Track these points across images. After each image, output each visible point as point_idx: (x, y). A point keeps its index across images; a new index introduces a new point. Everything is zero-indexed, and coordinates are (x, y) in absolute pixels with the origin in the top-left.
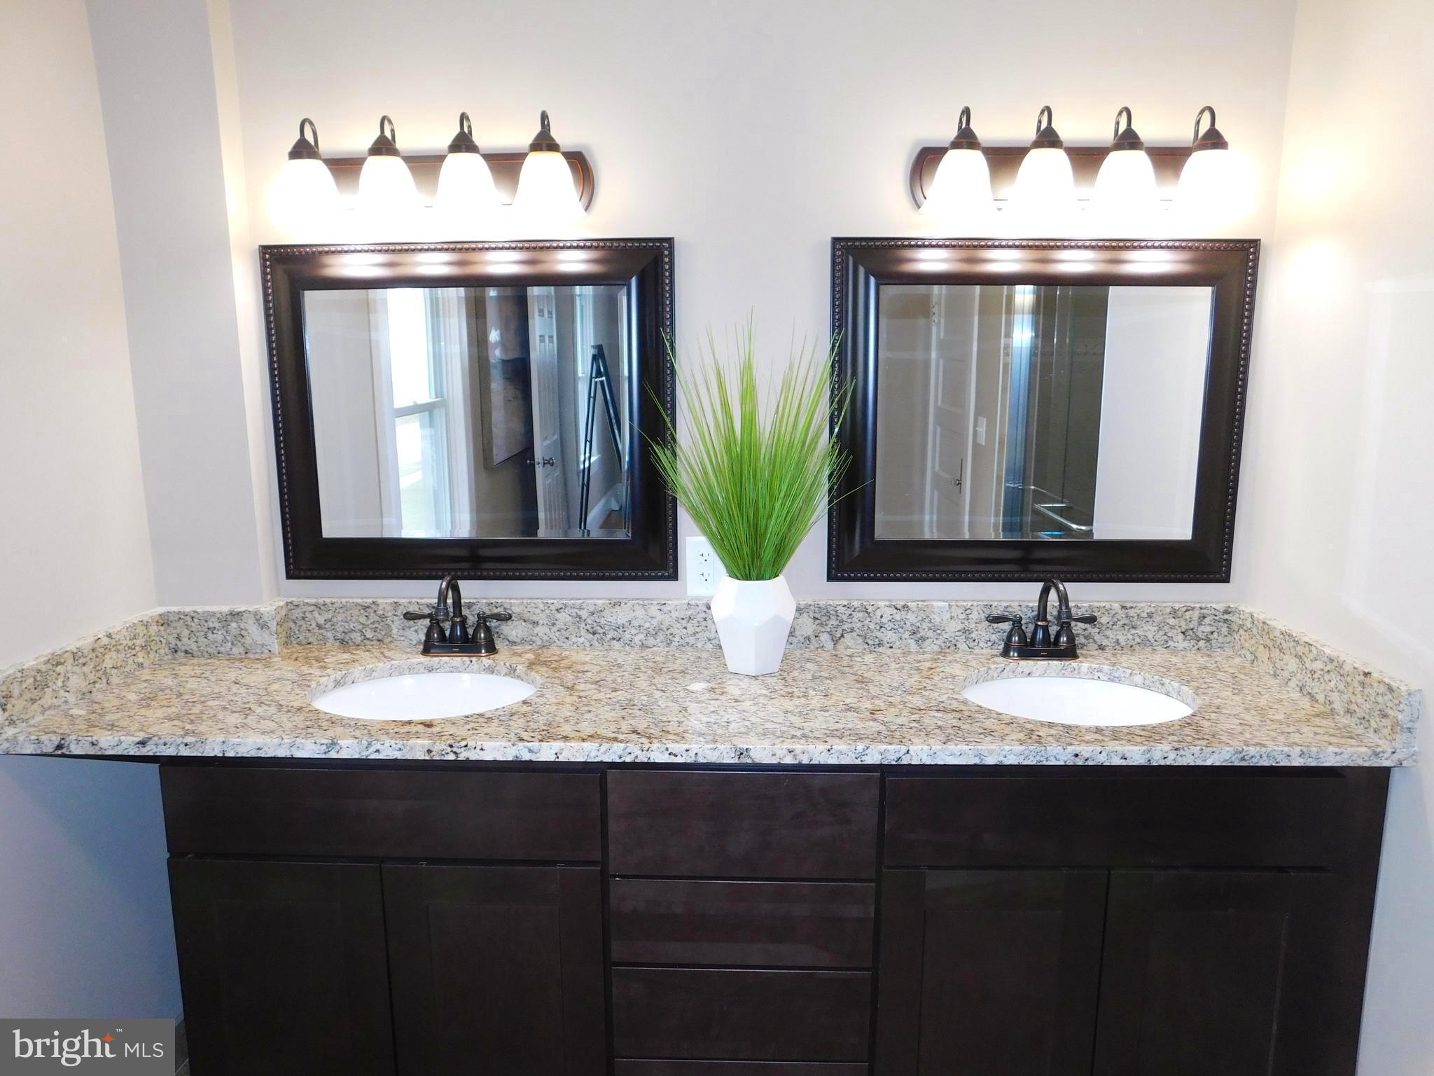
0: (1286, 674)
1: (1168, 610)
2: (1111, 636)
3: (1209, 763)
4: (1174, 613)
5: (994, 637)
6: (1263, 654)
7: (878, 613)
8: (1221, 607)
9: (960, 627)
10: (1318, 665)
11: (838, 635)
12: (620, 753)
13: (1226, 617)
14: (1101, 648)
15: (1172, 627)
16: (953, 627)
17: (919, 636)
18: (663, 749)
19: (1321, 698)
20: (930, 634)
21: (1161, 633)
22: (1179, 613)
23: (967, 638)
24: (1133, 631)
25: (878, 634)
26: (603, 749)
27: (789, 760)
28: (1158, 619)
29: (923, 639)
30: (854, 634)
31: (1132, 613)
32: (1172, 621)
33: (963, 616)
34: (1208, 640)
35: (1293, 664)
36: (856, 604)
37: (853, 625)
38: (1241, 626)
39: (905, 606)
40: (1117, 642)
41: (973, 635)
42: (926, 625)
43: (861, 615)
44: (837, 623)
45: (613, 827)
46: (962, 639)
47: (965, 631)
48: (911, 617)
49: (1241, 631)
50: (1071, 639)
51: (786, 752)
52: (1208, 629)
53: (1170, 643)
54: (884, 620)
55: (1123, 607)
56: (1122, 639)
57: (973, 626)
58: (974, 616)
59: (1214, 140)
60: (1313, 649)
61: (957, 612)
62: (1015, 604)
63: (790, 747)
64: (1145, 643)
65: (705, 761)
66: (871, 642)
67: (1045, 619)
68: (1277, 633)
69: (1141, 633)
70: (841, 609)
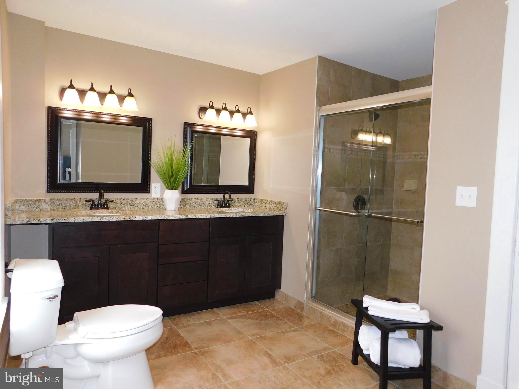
0: (266, 207)
1: (245, 199)
2: (235, 204)
3: (260, 216)
4: (246, 199)
5: (214, 205)
6: (262, 205)
7: (193, 200)
8: (253, 198)
9: (208, 203)
10: (272, 203)
11: (185, 205)
12: (164, 217)
13: (254, 200)
14: (233, 207)
15: (245, 202)
16: (207, 203)
17: (200, 205)
18: (172, 216)
19: (273, 209)
20: (203, 204)
21: (244, 204)
22: (246, 200)
23: (209, 205)
24: (239, 203)
25: (193, 205)
26: (160, 216)
27: (195, 217)
28: (243, 201)
29: (201, 205)
30: (188, 205)
31: (239, 199)
32: (245, 201)
33: (209, 200)
34: (251, 205)
35: (267, 205)
36: (188, 198)
37: (187, 203)
38: (257, 201)
39: (198, 198)
40: (236, 205)
41: (211, 205)
42: (202, 203)
43: (189, 200)
44: (184, 202)
45: (160, 234)
46: (208, 205)
47: (209, 204)
48: (199, 201)
49: (257, 202)
50: (229, 204)
51: (194, 216)
52: (251, 203)
53: (245, 206)
54: (194, 202)
55: (237, 198)
56: (237, 205)
57: (210, 203)
58: (211, 201)
59: (251, 113)
60: (271, 201)
61: (208, 200)
62: (218, 198)
63: (195, 215)
64: (241, 205)
65: (180, 218)
66: (191, 206)
67: (224, 200)
68: (264, 200)
69: (240, 204)
70: (185, 199)
